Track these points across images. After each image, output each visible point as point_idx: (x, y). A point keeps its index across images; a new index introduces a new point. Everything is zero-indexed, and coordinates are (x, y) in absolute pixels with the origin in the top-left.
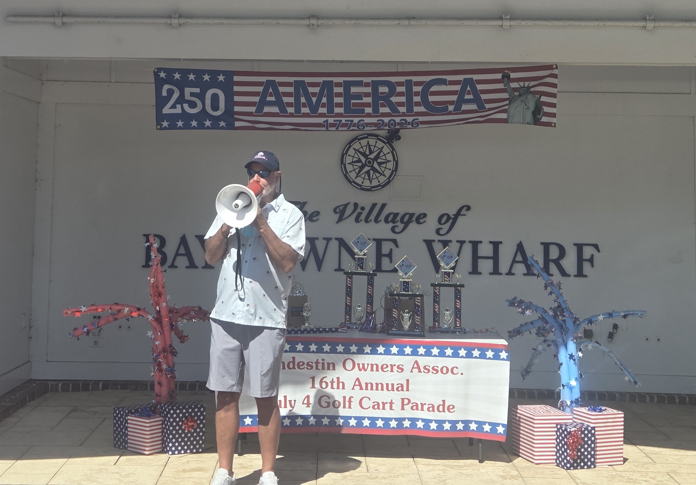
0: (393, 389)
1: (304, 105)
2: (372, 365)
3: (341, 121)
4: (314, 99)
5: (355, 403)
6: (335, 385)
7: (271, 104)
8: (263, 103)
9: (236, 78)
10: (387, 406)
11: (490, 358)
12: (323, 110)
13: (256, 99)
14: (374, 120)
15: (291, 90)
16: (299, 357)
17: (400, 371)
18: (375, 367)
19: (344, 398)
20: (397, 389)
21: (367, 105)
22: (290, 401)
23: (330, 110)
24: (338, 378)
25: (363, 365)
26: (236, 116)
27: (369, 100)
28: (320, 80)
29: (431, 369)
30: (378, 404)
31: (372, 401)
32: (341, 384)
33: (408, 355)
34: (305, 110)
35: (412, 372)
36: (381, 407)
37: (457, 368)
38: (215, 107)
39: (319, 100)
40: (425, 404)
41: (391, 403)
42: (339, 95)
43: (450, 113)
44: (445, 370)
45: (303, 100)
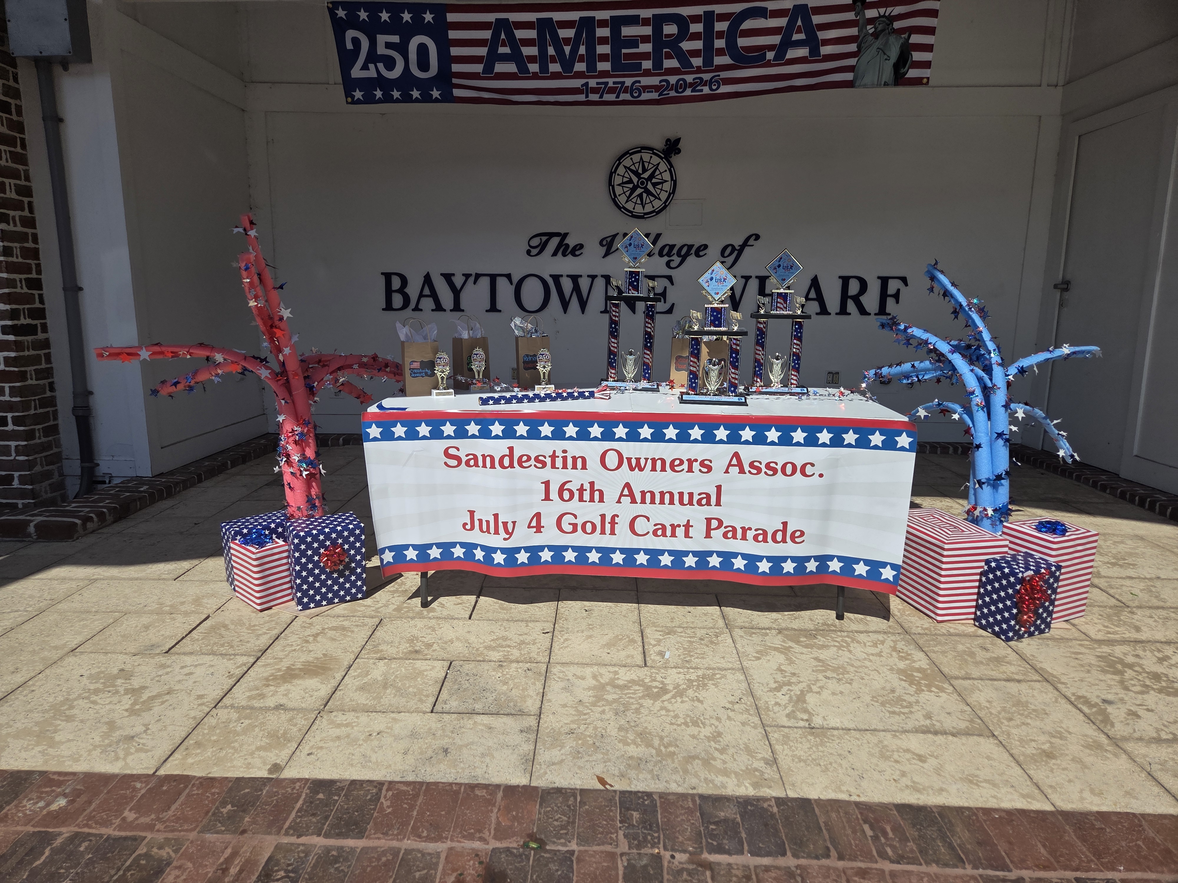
0: (691, 503)
1: (553, 60)
2: (654, 461)
3: (606, 83)
4: (567, 49)
5: (623, 526)
6: (586, 496)
7: (505, 58)
8: (493, 57)
9: (451, 17)
10: (681, 532)
11: (876, 447)
12: (580, 67)
13: (483, 51)
14: (654, 81)
15: (532, 34)
16: (521, 447)
17: (705, 470)
18: (659, 463)
19: (603, 516)
20: (699, 503)
21: (645, 56)
22: (505, 524)
23: (591, 67)
24: (592, 484)
25: (638, 460)
26: (455, 81)
27: (646, 48)
28: (574, 16)
29: (763, 467)
30: (664, 527)
31: (653, 522)
32: (597, 494)
33: (721, 442)
34: (555, 67)
35: (727, 472)
36: (669, 532)
37: (813, 465)
38: (424, 65)
39: (574, 50)
40: (750, 529)
41: (688, 526)
42: (603, 41)
43: (769, 64)
44: (789, 469)
45: (551, 51)
